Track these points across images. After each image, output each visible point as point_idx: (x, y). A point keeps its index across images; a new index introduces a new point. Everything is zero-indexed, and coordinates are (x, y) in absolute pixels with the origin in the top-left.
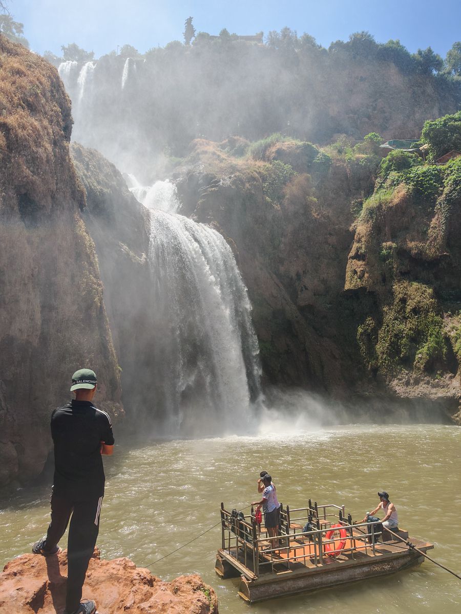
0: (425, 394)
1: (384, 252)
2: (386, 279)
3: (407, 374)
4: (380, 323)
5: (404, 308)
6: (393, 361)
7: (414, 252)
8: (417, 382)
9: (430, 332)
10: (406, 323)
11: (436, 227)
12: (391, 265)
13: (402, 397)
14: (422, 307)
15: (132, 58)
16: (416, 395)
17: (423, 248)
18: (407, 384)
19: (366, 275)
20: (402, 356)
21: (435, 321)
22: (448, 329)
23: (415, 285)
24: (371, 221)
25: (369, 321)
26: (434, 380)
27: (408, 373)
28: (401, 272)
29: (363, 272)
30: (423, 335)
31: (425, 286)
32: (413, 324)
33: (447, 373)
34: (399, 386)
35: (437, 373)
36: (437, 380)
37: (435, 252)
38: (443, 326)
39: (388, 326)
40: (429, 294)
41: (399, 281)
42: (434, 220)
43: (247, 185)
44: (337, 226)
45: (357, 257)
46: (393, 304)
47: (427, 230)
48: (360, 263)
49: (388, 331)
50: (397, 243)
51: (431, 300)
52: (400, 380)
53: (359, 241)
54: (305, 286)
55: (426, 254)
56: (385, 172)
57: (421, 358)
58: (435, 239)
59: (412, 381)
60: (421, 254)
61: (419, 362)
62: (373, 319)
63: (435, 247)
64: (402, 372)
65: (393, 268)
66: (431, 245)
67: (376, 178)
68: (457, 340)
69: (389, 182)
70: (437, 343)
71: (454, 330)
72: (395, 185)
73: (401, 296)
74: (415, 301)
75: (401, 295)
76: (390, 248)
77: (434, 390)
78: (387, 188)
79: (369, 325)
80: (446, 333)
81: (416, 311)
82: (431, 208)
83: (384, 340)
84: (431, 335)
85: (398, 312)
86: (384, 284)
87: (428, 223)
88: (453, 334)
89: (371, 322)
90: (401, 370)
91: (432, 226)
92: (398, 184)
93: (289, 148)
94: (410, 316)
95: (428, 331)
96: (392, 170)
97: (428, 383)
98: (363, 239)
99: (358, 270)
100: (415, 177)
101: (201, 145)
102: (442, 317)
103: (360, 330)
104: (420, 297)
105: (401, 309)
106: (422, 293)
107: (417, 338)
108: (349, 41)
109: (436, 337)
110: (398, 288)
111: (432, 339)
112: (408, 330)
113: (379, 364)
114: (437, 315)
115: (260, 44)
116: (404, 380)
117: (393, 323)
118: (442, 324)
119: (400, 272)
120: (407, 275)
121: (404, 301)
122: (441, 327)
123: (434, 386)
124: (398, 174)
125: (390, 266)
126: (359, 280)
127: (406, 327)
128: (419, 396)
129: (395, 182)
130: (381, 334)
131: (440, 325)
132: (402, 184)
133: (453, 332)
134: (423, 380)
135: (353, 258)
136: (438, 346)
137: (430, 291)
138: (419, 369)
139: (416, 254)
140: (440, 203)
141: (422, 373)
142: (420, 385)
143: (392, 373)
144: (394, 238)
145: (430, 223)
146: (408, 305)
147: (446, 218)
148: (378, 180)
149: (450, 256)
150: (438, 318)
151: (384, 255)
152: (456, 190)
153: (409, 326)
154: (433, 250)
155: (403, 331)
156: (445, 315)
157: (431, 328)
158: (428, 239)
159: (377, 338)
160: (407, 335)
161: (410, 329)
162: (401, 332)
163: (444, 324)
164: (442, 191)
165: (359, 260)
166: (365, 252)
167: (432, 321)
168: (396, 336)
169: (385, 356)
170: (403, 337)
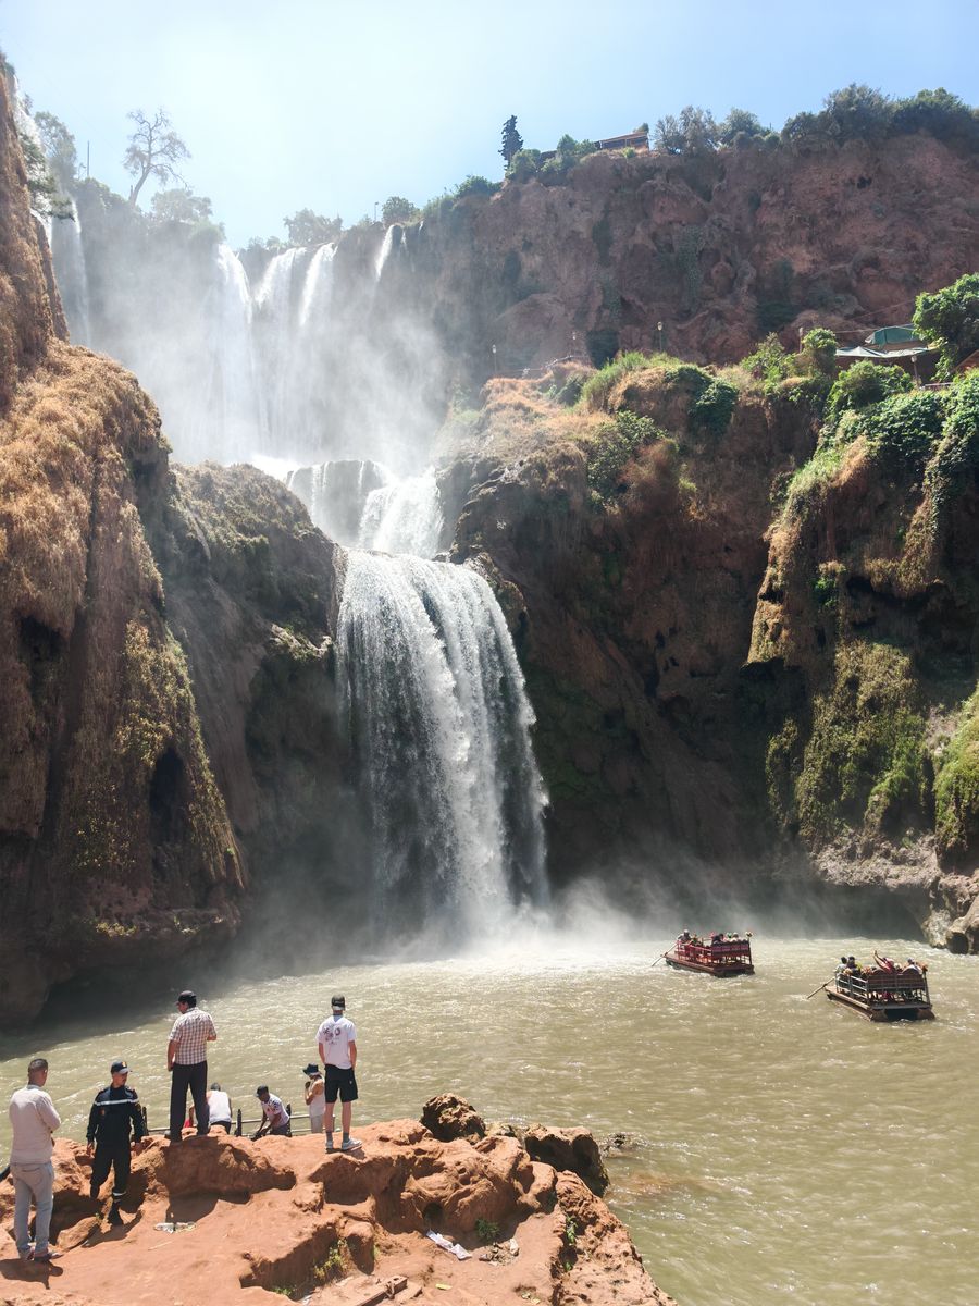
0: (878, 878)
1: (822, 582)
2: (823, 640)
3: (850, 836)
4: (806, 730)
5: (854, 698)
6: (828, 810)
7: (877, 580)
8: (868, 852)
9: (897, 748)
10: (855, 730)
11: (921, 526)
12: (833, 608)
13: (836, 882)
14: (885, 696)
15: (398, 224)
16: (862, 879)
17: (893, 571)
18: (851, 855)
19: (784, 633)
20: (842, 798)
21: (910, 726)
22: (932, 741)
23: (878, 649)
24: (799, 519)
25: (789, 727)
26: (898, 849)
27: (854, 834)
28: (854, 624)
29: (778, 627)
30: (886, 755)
31: (896, 650)
32: (867, 733)
33: (926, 833)
34: (834, 860)
35: (904, 835)
36: (903, 849)
37: (917, 579)
38: (923, 735)
39: (821, 736)
40: (902, 666)
41: (848, 643)
42: (920, 511)
43: (552, 475)
44: (742, 532)
45: (772, 596)
46: (832, 692)
47: (904, 534)
48: (774, 607)
49: (820, 748)
50: (846, 564)
51: (905, 680)
52: (838, 847)
53: (774, 563)
54: (673, 660)
55: (899, 584)
56: (836, 412)
57: (877, 803)
58: (918, 551)
59: (859, 851)
60: (890, 585)
61: (873, 811)
62: (796, 722)
63: (916, 568)
64: (844, 831)
65: (838, 615)
66: (909, 566)
67: (821, 425)
68: (942, 765)
69: (840, 434)
70: (910, 772)
71: (943, 745)
72: (848, 440)
73: (848, 673)
74: (873, 683)
75: (849, 671)
76: (833, 574)
77: (894, 871)
78: (837, 445)
79: (787, 735)
80: (926, 750)
81: (873, 704)
82: (916, 485)
83: (813, 766)
84: (898, 756)
85: (842, 708)
86: (819, 649)
87: (908, 517)
88: (937, 753)
89: (791, 729)
90: (841, 827)
91: (914, 522)
92: (855, 437)
93: (651, 381)
94: (863, 715)
95: (894, 746)
96: (847, 408)
97: (886, 855)
98: (780, 560)
99: (771, 622)
100: (887, 420)
101: (498, 391)
102: (925, 717)
103: (773, 745)
104: (884, 675)
105: (847, 702)
106: (890, 667)
107: (873, 761)
108: (824, 109)
109: (909, 759)
110: (843, 656)
111: (899, 764)
112: (857, 744)
113: (801, 815)
114: (914, 712)
115: (639, 151)
116: (844, 847)
117: (831, 731)
118: (923, 731)
119: (850, 622)
120: (865, 630)
121: (853, 683)
122: (919, 737)
123: (897, 861)
124: (856, 416)
125: (833, 612)
126: (771, 643)
127: (854, 739)
128: (867, 881)
129: (849, 435)
130: (809, 754)
131: (918, 732)
132: (860, 438)
133: (939, 748)
134: (879, 848)
135: (764, 597)
136: (912, 778)
137: (904, 661)
138: (873, 825)
139: (880, 585)
140: (929, 474)
141: (876, 835)
142: (874, 857)
143: (825, 834)
144: (840, 553)
145: (912, 516)
146: (861, 693)
147: (940, 505)
148: (824, 430)
149: (946, 586)
150: (917, 719)
151: (821, 590)
152: (960, 446)
153: (859, 735)
154: (913, 574)
155: (848, 746)
156: (933, 711)
157: (900, 738)
158: (905, 553)
159: (801, 761)
160: (855, 755)
161: (862, 743)
162: (844, 748)
163: (927, 730)
164: (936, 447)
165: (774, 603)
166: (782, 586)
167: (903, 726)
168: (834, 756)
169: (812, 798)
170: (846, 760)
